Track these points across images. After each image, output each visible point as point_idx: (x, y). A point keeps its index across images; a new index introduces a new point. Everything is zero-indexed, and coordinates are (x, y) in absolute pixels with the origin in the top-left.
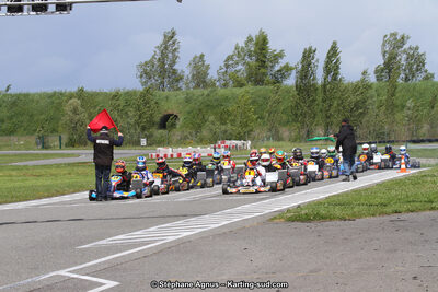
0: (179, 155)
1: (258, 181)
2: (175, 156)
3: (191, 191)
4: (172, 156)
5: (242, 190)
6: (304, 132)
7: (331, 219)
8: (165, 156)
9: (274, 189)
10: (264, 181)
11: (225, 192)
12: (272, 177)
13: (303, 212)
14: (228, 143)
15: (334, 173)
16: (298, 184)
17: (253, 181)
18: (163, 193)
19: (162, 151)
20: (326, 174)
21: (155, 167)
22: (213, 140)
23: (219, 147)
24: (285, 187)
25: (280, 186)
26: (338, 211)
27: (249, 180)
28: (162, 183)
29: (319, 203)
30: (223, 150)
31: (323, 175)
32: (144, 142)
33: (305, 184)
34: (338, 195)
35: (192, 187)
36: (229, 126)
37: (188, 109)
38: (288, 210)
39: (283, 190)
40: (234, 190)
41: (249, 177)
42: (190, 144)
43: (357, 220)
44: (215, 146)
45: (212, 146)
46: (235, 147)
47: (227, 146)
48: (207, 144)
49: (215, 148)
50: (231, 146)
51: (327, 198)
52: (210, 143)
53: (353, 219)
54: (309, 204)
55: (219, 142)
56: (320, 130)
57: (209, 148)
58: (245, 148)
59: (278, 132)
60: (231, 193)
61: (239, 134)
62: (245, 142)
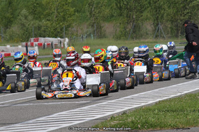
1: (78, 84)
5: (59, 94)
6: (130, 27)
7: (161, 128)
9: (96, 93)
10: (84, 84)
11: (39, 97)
12: (93, 80)
13: (130, 120)
14: (42, 40)
15: (165, 74)
16: (123, 88)
17: (72, 84)
20: (156, 75)
22: (25, 37)
23: (32, 45)
24: (109, 91)
25: (102, 90)
26: (169, 119)
27: (67, 83)
29: (147, 109)
30: (36, 48)
31: (152, 77)
33: (132, 87)
34: (170, 100)
36: (44, 22)
38: (112, 118)
39: (106, 94)
40: (50, 95)
41: (67, 80)
43: (192, 129)
44: (27, 44)
45: (24, 43)
46: (51, 46)
47: (41, 44)
48: (17, 42)
49: (27, 47)
50: (46, 44)
51: (156, 103)
52: (22, 41)
53: (188, 127)
54: (137, 110)
55: (32, 39)
56: (148, 26)
57: (20, 47)
58: (62, 46)
59: (101, 28)
60: (46, 98)
61: (55, 30)
62: (62, 40)
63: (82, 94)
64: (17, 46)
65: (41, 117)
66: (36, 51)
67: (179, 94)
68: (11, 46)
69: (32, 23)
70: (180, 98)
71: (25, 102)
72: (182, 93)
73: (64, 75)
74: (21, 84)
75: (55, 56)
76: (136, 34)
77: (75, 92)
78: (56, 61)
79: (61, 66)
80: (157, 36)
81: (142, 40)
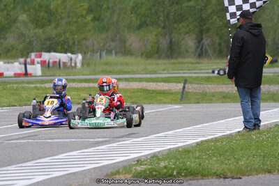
6: (164, 43)
7: (204, 176)
13: (162, 164)
14: (46, 56)
22: (24, 51)
23: (33, 63)
26: (215, 164)
29: (187, 151)
30: (39, 66)
34: (216, 140)
38: (139, 161)
43: (244, 178)
44: (26, 61)
45: (22, 60)
46: (57, 64)
47: (45, 62)
48: (13, 57)
49: (25, 64)
50: (51, 61)
51: (197, 144)
53: (239, 176)
54: (171, 152)
55: (33, 55)
57: (16, 64)
58: (73, 65)
59: (124, 42)
62: (73, 56)
64: (13, 63)
65: (42, 158)
66: (37, 70)
67: (228, 132)
68: (4, 63)
70: (229, 138)
71: (22, 138)
72: (233, 132)
76: (173, 51)
80: (200, 56)
81: (180, 60)
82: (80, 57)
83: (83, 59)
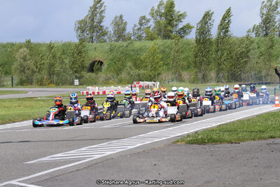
0: (104, 93)
2: (101, 93)
3: (113, 120)
4: (98, 93)
5: (148, 120)
6: (200, 76)
7: (221, 142)
8: (94, 93)
9: (173, 120)
11: (135, 122)
12: (172, 110)
13: (200, 137)
14: (141, 83)
15: (224, 107)
16: (196, 115)
18: (91, 122)
19: (91, 89)
20: (217, 107)
21: (85, 101)
23: (135, 86)
24: (184, 117)
25: (178, 117)
26: (226, 136)
27: (154, 113)
28: (90, 114)
29: (212, 130)
30: (138, 88)
31: (215, 108)
32: (77, 82)
33: (201, 115)
34: (227, 124)
35: (114, 117)
36: (142, 71)
37: (111, 57)
40: (142, 120)
41: (154, 110)
42: (112, 84)
43: (242, 143)
45: (130, 85)
46: (148, 87)
47: (141, 86)
48: (125, 84)
49: (131, 87)
50: (144, 85)
51: (218, 126)
52: (128, 83)
54: (204, 131)
55: (135, 83)
56: (213, 74)
57: (127, 87)
59: (181, 76)
60: (140, 123)
61: (150, 76)
62: (155, 83)
63: (164, 120)
64: (125, 87)
66: (137, 90)
68: (121, 87)
69: (135, 72)
70: (233, 123)
73: (152, 107)
74: (127, 112)
75: (146, 94)
76: (205, 79)
77: (159, 118)
78: (147, 98)
79: (150, 101)
80: (218, 82)
82: (158, 83)
83: (160, 84)
